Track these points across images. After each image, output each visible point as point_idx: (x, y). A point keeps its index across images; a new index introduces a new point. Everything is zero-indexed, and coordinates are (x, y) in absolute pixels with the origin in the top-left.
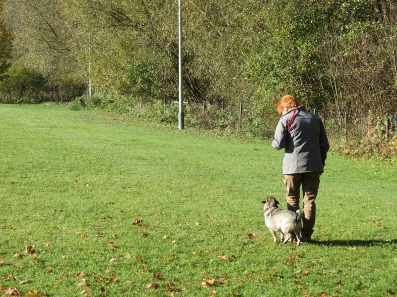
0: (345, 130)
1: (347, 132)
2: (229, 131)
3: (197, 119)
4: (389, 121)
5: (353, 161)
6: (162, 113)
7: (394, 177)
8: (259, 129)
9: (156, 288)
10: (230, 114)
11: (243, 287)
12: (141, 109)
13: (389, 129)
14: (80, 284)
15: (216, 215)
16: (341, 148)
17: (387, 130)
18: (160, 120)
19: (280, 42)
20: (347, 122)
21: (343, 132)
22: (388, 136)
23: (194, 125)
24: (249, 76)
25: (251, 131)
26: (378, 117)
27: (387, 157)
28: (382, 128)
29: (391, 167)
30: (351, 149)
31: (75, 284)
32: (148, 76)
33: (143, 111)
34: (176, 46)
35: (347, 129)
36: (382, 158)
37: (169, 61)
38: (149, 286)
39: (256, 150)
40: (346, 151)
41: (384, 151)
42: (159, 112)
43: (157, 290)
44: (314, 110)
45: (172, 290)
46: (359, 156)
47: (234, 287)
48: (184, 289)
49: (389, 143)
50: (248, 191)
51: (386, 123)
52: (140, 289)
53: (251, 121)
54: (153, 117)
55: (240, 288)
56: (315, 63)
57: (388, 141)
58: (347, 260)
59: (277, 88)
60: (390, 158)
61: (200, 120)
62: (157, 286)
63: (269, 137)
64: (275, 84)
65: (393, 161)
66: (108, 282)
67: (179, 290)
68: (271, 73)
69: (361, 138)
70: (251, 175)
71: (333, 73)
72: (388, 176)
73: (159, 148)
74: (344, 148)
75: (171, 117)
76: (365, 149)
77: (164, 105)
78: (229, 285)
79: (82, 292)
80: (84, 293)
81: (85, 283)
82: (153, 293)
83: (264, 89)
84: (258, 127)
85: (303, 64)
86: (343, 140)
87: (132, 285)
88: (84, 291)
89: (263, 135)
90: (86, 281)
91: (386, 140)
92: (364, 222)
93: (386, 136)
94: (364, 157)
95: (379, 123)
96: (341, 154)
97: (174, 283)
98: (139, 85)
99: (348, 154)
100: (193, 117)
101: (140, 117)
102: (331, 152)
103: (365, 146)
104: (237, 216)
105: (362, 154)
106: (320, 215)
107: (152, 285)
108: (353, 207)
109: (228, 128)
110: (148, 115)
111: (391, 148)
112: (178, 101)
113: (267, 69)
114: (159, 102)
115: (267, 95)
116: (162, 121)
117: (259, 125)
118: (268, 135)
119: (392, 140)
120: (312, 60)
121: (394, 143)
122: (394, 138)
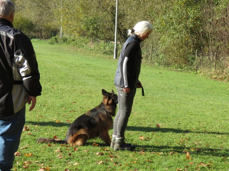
0: (215, 64)
1: (216, 65)
2: (144, 61)
5: (218, 82)
6: (104, 48)
8: (162, 61)
9: (102, 155)
10: (145, 51)
11: (154, 157)
12: (92, 46)
14: (56, 151)
15: (137, 112)
16: (211, 74)
18: (102, 52)
19: (178, 9)
20: (216, 59)
21: (213, 65)
24: (158, 29)
25: (158, 62)
30: (217, 75)
31: (54, 150)
32: (97, 26)
33: (92, 47)
34: (113, 8)
35: (216, 63)
37: (109, 17)
38: (98, 154)
39: (160, 73)
40: (215, 76)
42: (102, 47)
43: (103, 156)
44: (196, 51)
45: (111, 157)
46: (222, 79)
47: (149, 156)
48: (118, 156)
50: (156, 98)
52: (92, 155)
53: (158, 55)
54: (98, 50)
55: (152, 157)
56: (198, 23)
58: (216, 143)
59: (175, 37)
62: (102, 154)
63: (168, 66)
64: (173, 34)
66: (73, 150)
67: (115, 157)
68: (172, 27)
69: (224, 68)
70: (158, 89)
71: (209, 29)
73: (102, 70)
74: (214, 74)
75: (109, 51)
76: (226, 75)
77: (106, 44)
78: (145, 155)
79: (58, 156)
80: (59, 156)
81: (59, 150)
82: (100, 158)
83: (166, 37)
84: (162, 59)
85: (191, 23)
86: (213, 69)
87: (87, 152)
88: (59, 155)
89: (165, 65)
90: (60, 149)
92: (226, 120)
94: (225, 80)
96: (211, 78)
97: (113, 152)
98: (91, 31)
99: (216, 78)
101: (90, 50)
102: (206, 76)
103: (226, 74)
104: (150, 113)
105: (224, 79)
106: (200, 115)
107: (100, 153)
108: (219, 111)
109: (144, 59)
110: (96, 49)
112: (114, 41)
113: (169, 25)
114: (102, 42)
115: (169, 40)
116: (104, 53)
117: (162, 58)
118: (167, 65)
120: (196, 20)
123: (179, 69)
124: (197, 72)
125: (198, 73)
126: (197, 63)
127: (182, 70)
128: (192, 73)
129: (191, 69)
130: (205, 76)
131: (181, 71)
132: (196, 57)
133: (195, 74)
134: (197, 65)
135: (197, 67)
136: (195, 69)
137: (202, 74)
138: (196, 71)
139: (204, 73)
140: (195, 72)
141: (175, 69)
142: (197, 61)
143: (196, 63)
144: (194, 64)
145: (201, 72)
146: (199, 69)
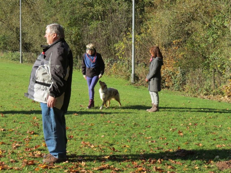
3: (27, 59)
4: (110, 61)
6: (12, 56)
7: (114, 83)
12: (2, 54)
13: (110, 64)
17: (109, 64)
18: (11, 59)
22: (110, 66)
23: (26, 62)
26: (105, 59)
27: (110, 75)
28: (107, 63)
29: (112, 79)
32: (6, 41)
33: (3, 56)
34: (18, 29)
36: (108, 75)
37: (15, 35)
41: (109, 72)
42: (10, 56)
44: (79, 56)
49: (111, 69)
51: (109, 61)
54: (8, 58)
56: (78, 37)
57: (110, 69)
61: (29, 60)
65: (112, 76)
75: (16, 58)
77: (13, 53)
91: (109, 68)
93: (109, 66)
95: (106, 61)
100: (26, 58)
101: (2, 58)
110: (6, 57)
111: (111, 71)
112: (20, 51)
114: (10, 52)
116: (12, 60)
119: (112, 68)
120: (77, 35)
121: (112, 69)
122: (112, 67)
128: (77, 70)
132: (79, 60)
133: (79, 71)
136: (78, 68)
140: (78, 70)
144: (78, 65)
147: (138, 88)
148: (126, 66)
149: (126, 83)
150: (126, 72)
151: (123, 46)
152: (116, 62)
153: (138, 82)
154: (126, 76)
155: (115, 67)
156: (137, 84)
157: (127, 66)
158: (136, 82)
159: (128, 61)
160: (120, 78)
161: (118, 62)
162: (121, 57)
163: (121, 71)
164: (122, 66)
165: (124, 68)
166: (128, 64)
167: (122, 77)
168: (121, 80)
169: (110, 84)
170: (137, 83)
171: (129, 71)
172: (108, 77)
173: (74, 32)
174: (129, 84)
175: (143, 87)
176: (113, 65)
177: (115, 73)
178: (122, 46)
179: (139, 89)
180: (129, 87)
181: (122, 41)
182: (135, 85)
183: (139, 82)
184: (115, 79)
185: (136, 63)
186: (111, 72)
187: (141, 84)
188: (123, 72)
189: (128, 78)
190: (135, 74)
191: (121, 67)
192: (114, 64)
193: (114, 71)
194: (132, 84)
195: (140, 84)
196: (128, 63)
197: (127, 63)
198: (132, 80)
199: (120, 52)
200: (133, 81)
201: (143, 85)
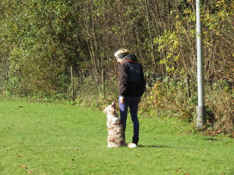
0: (103, 86)
1: (104, 88)
7: (157, 129)
8: (16, 87)
16: (99, 103)
21: (101, 89)
24: (6, 37)
25: (8, 89)
27: (146, 111)
29: (152, 119)
35: (105, 85)
39: (21, 107)
44: (71, 68)
49: (147, 98)
53: (7, 79)
56: (69, 24)
59: (34, 48)
60: (148, 111)
63: (26, 95)
64: (32, 44)
65: (152, 114)
71: (88, 34)
72: (151, 128)
74: (103, 103)
83: (21, 49)
84: (15, 85)
85: (59, 24)
86: (101, 96)
96: (100, 109)
102: (90, 107)
111: (149, 102)
113: (24, 30)
115: (25, 54)
117: (15, 83)
118: (26, 93)
119: (150, 95)
120: (66, 20)
121: (151, 97)
122: (151, 93)
123: (46, 99)
124: (76, 101)
125: (76, 103)
126: (74, 88)
127: (51, 100)
128: (68, 103)
129: (65, 98)
130: (88, 106)
131: (50, 102)
132: (72, 78)
133: (73, 104)
134: (74, 91)
135: (74, 94)
136: (71, 97)
137: (83, 103)
138: (74, 100)
139: (87, 102)
140: (72, 102)
141: (38, 99)
142: (73, 83)
143: (72, 87)
144: (70, 90)
145: (81, 101)
146: (78, 96)
147: (212, 139)
148: (183, 87)
149: (186, 128)
150: (183, 102)
151: (176, 42)
152: (161, 81)
153: (213, 126)
154: (184, 111)
155: (157, 93)
156: (209, 131)
157: (186, 89)
158: (209, 126)
159: (189, 76)
160: (171, 117)
161: (165, 80)
162: (170, 67)
163: (171, 100)
164: (174, 88)
165: (180, 94)
166: (189, 84)
167: (176, 115)
168: (174, 122)
169: (147, 132)
170: (210, 128)
171: (190, 99)
172: (143, 116)
173: (58, 13)
174: (191, 131)
175: (226, 138)
176: (153, 88)
177: (159, 106)
178: (174, 42)
179: (216, 142)
180: (191, 138)
181: (173, 29)
182: (205, 132)
183: (216, 126)
184: (159, 119)
185: (208, 82)
186: (148, 105)
187: (219, 131)
188: (177, 102)
189: (189, 116)
190: (204, 108)
191: (173, 92)
192: (156, 85)
193: (155, 101)
194: (200, 131)
195: (217, 130)
196: (188, 82)
197: (186, 81)
198: (198, 120)
199: (168, 57)
200: (201, 124)
201: (225, 133)
